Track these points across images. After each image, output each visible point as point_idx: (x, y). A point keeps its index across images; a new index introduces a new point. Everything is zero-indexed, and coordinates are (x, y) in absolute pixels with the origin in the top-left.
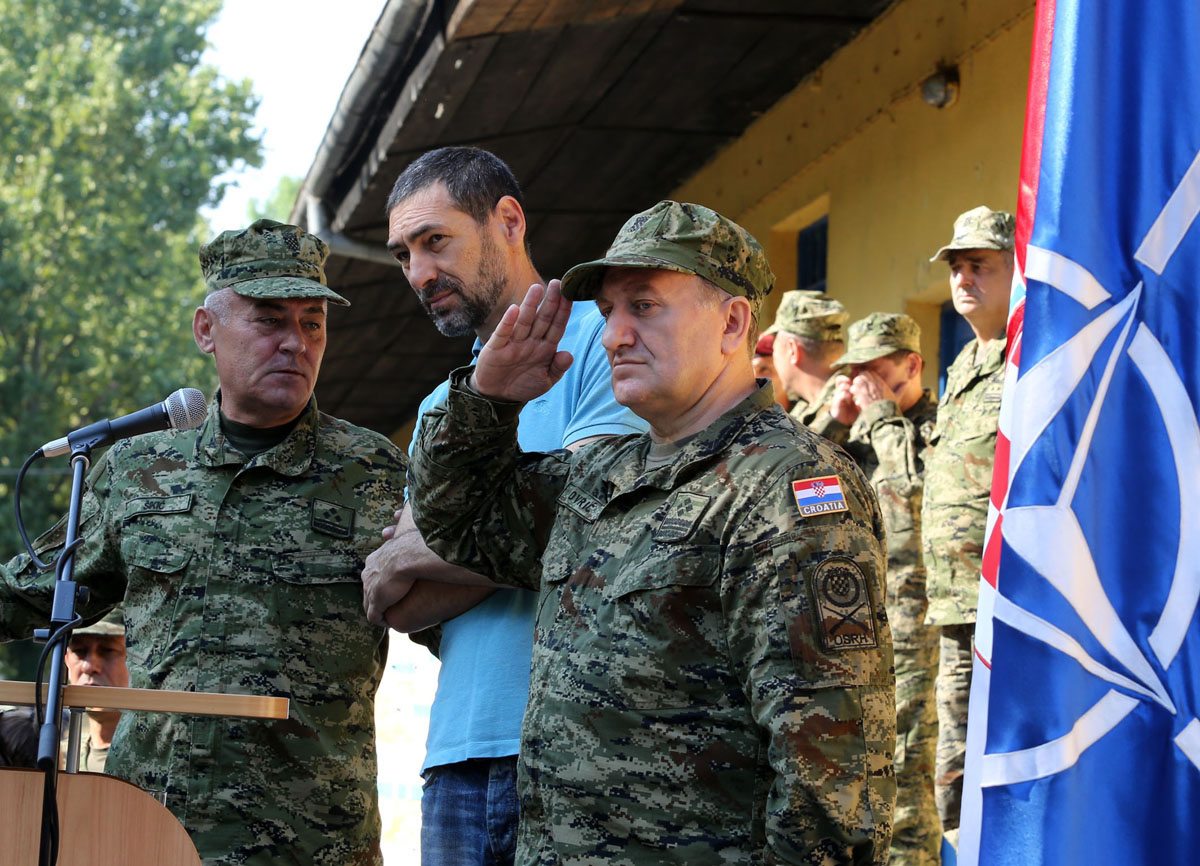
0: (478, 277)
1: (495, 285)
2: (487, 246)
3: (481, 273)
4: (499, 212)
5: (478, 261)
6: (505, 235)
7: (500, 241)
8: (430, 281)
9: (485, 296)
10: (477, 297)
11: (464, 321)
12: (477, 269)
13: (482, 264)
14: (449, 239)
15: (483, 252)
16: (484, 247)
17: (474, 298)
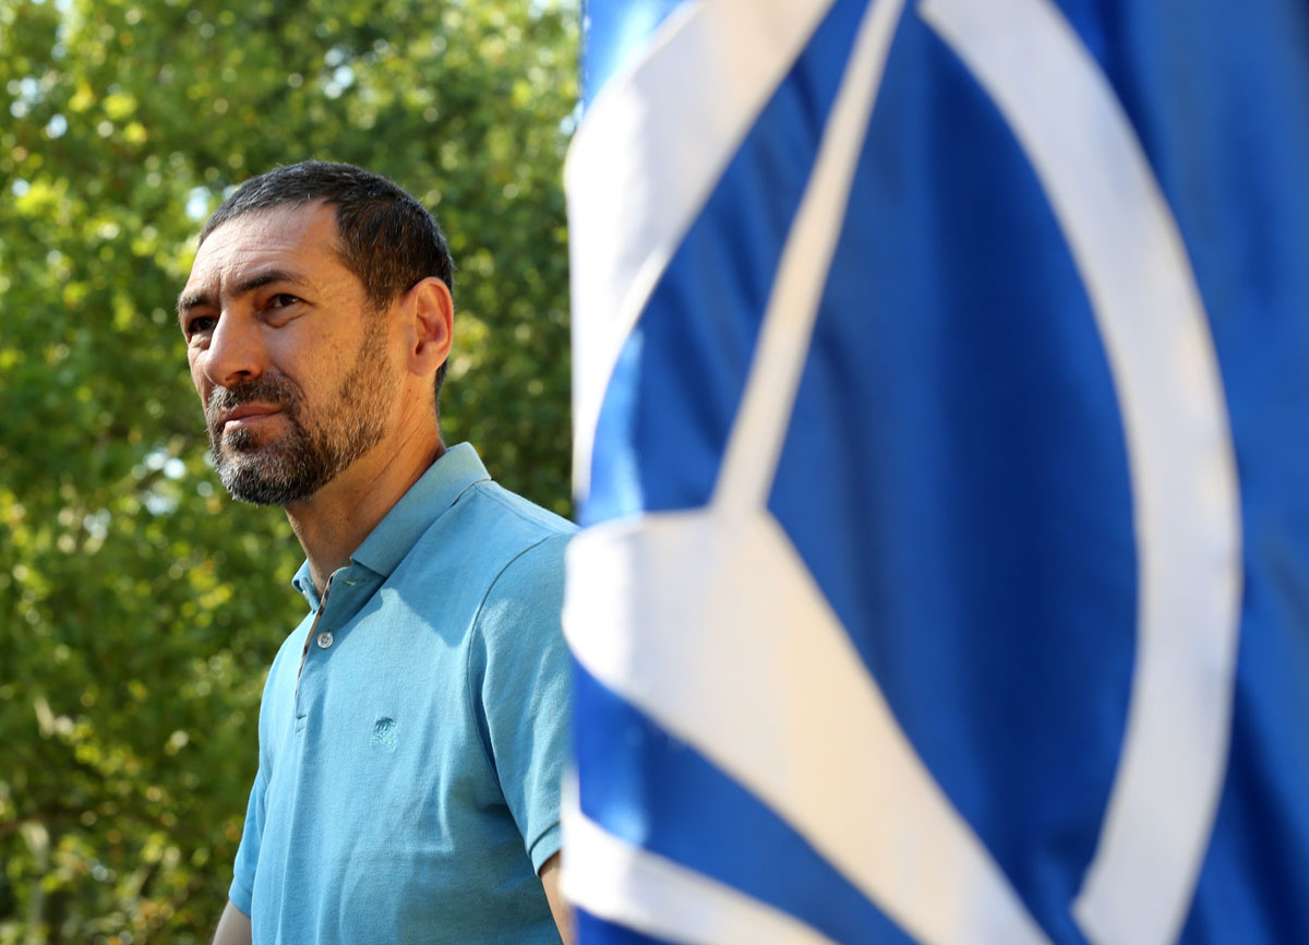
0: (338, 400)
1: (362, 431)
2: (371, 350)
3: (345, 395)
4: (413, 302)
5: (348, 369)
6: (410, 347)
7: (396, 353)
8: (245, 373)
9: (339, 442)
10: (324, 437)
11: (281, 472)
12: (341, 384)
13: (353, 379)
14: (306, 308)
15: (360, 359)
16: (365, 348)
17: (316, 434)
